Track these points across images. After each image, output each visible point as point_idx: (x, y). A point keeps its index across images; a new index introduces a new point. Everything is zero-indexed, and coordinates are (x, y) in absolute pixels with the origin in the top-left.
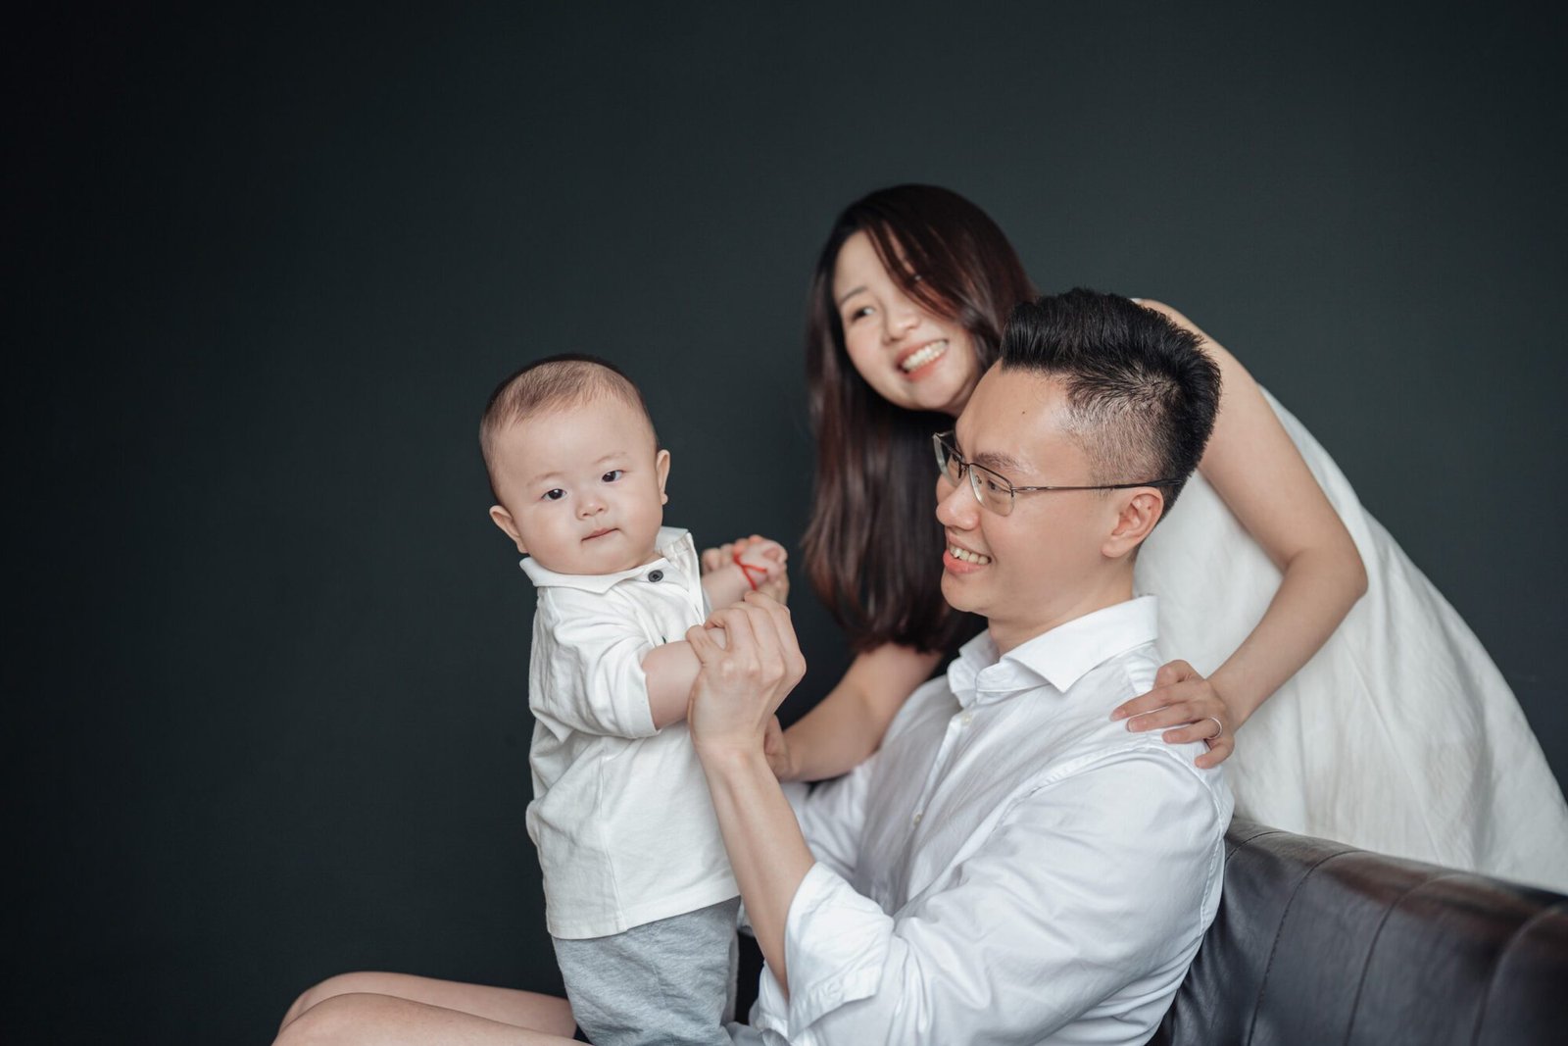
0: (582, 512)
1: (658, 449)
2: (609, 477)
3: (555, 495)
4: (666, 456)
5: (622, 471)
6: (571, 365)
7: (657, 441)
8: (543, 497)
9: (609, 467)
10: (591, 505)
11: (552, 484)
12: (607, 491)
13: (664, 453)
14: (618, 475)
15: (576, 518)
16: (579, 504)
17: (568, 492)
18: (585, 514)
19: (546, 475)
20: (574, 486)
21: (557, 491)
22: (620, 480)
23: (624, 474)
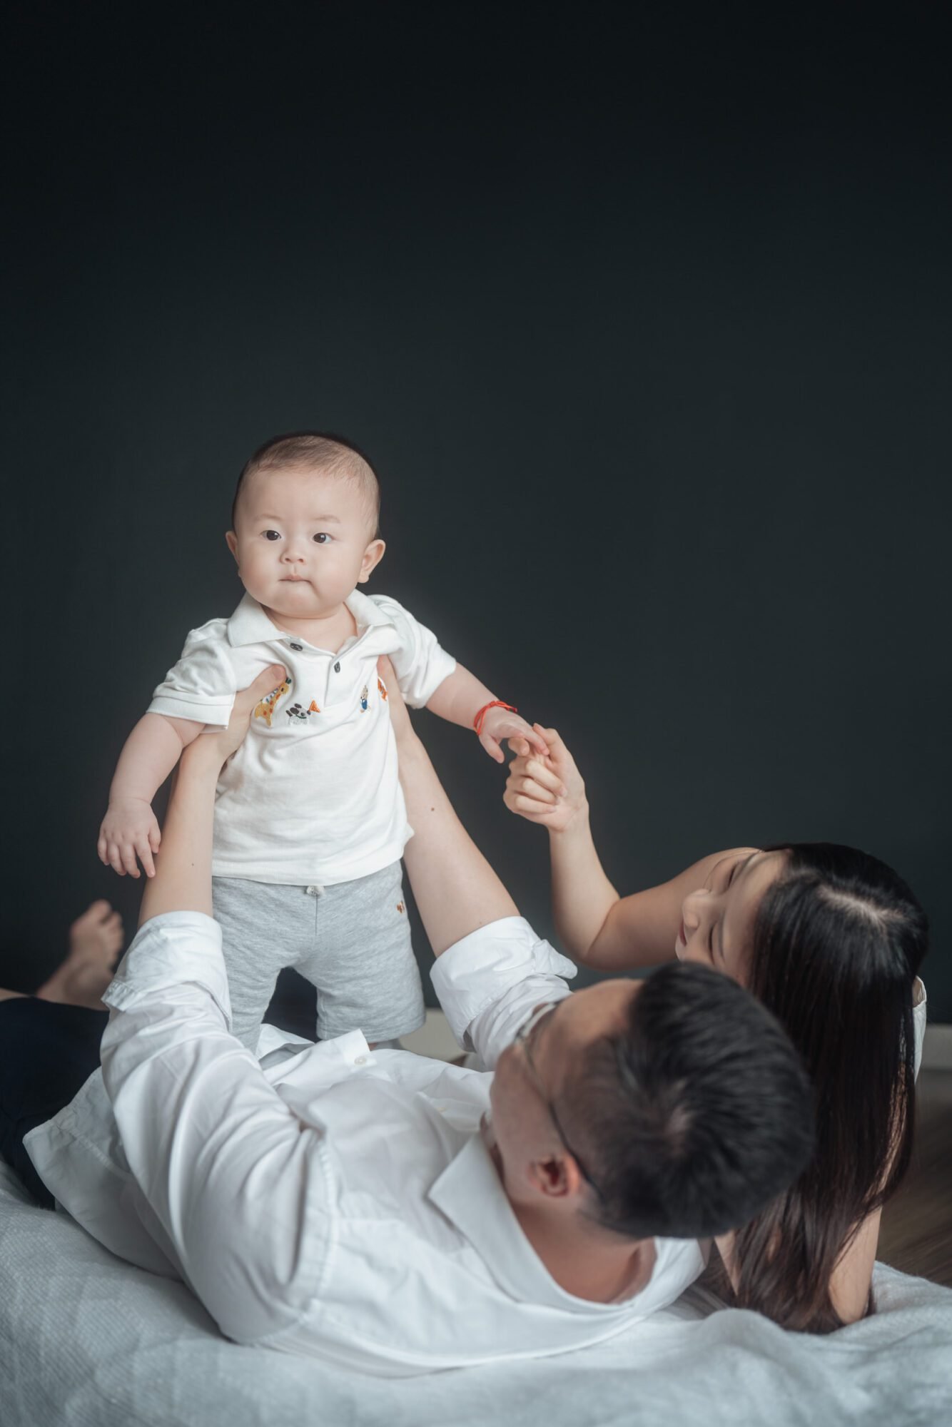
0: (285, 556)
1: (376, 537)
2: (319, 538)
3: (271, 535)
4: (381, 545)
5: (332, 538)
6: (330, 443)
8: (262, 534)
9: (322, 530)
10: (296, 554)
11: (274, 526)
12: (312, 549)
13: (381, 542)
14: (328, 538)
15: (280, 560)
16: (286, 550)
17: (283, 538)
18: (288, 560)
19: (274, 518)
20: (290, 535)
21: (276, 534)
22: (328, 544)
23: (335, 541)
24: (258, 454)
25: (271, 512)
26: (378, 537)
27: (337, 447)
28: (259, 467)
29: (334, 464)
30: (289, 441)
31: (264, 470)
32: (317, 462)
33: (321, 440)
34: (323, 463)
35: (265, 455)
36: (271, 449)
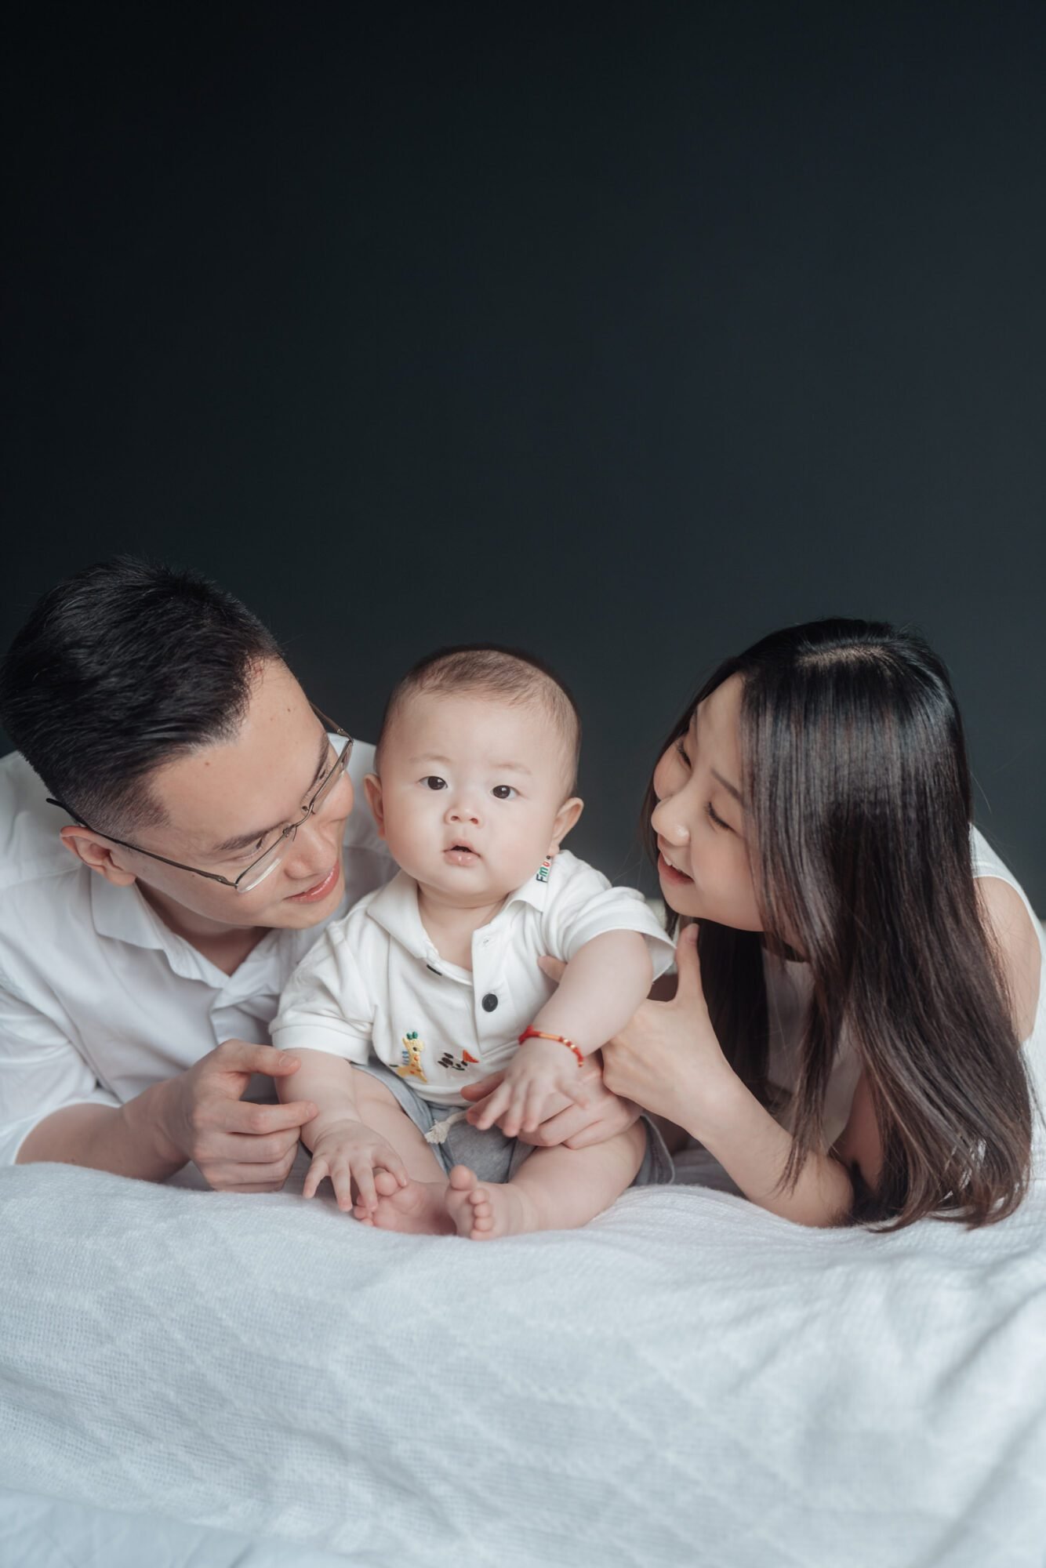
0: (454, 813)
1: (573, 795)
2: (501, 792)
3: (435, 783)
4: (577, 806)
5: (518, 793)
6: (522, 664)
7: (574, 786)
8: (421, 780)
9: (507, 779)
10: (468, 811)
11: (439, 771)
12: (490, 806)
13: (578, 801)
14: (512, 794)
15: (445, 820)
16: (455, 805)
17: (450, 788)
18: (456, 818)
19: (439, 759)
20: (460, 784)
21: (439, 781)
22: (509, 802)
23: (520, 797)
24: (418, 669)
25: (438, 752)
26: (574, 794)
27: (530, 670)
28: (422, 688)
29: (526, 691)
30: (463, 655)
31: (430, 693)
32: (503, 687)
33: (510, 658)
34: (512, 689)
35: (430, 671)
36: (441, 662)
